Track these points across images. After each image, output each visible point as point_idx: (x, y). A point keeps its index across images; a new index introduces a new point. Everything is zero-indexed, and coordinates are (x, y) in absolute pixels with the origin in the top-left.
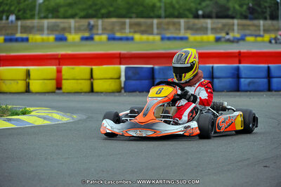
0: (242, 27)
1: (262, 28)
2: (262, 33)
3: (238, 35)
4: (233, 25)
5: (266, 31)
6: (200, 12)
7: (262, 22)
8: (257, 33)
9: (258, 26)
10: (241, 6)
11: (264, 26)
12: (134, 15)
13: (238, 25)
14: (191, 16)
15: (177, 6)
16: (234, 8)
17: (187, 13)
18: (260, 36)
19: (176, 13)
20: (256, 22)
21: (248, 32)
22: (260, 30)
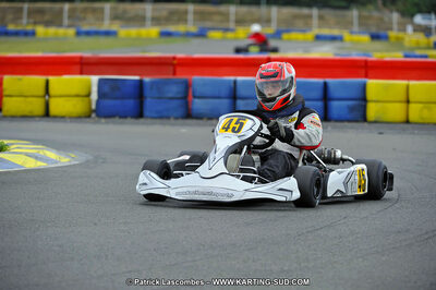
0: (200, 16)
1: (232, 17)
2: (232, 25)
3: (193, 29)
4: (186, 12)
5: (241, 22)
7: (232, 9)
8: (224, 25)
9: (226, 16)
11: (236, 14)
13: (195, 13)
18: (226, 30)
20: (223, 8)
21: (208, 24)
22: (228, 21)
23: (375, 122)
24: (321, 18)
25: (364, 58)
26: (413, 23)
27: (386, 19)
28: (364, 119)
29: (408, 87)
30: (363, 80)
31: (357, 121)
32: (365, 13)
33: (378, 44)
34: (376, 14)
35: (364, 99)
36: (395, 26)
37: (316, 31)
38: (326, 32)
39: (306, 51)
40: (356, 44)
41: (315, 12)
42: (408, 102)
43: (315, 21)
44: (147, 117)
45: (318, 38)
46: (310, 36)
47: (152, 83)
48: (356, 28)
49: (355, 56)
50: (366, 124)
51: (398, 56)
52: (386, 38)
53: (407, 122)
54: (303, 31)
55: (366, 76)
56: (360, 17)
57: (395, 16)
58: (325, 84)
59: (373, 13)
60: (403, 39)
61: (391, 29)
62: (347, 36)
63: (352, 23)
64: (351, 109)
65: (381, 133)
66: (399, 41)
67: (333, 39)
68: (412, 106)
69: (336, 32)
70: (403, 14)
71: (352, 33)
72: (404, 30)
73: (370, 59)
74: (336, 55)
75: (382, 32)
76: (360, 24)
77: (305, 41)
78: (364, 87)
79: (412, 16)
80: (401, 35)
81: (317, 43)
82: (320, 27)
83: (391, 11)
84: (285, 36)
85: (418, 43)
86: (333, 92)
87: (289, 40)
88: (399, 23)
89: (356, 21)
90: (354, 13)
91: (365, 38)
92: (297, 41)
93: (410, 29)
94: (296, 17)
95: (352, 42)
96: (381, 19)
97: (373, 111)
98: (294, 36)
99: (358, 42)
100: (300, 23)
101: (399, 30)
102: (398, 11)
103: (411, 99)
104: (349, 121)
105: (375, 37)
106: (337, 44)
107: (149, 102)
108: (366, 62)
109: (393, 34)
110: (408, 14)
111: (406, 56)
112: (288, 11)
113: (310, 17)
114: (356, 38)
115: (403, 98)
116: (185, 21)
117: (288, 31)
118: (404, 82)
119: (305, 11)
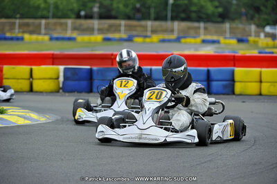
0: (129, 28)
1: (149, 29)
2: (149, 34)
3: (124, 36)
4: (120, 25)
5: (154, 31)
6: (83, 13)
7: (149, 23)
8: (144, 34)
9: (146, 27)
10: (126, 6)
11: (152, 27)
12: (18, 16)
13: (126, 26)
14: (73, 16)
15: (61, 7)
16: (118, 8)
17: (69, 13)
18: (146, 37)
19: (60, 14)
20: (143, 23)
21: (134, 33)
22: (147, 31)
23: (240, 95)
24: (206, 29)
25: (233, 54)
26: (264, 31)
27: (247, 29)
28: (233, 93)
29: (261, 72)
30: (233, 68)
31: (228, 94)
32: (234, 25)
33: (242, 45)
34: (240, 26)
35: (233, 81)
36: (253, 34)
37: (203, 37)
38: (209, 37)
39: (196, 50)
40: (228, 45)
41: (202, 25)
42: (261, 82)
43: (202, 31)
44: (95, 93)
45: (204, 41)
46: (199, 40)
47: (98, 71)
48: (228, 35)
49: (227, 53)
50: (234, 96)
51: (255, 53)
52: (247, 41)
53: (260, 94)
54: (194, 37)
55: (234, 66)
56: (231, 28)
57: (253, 27)
58: (208, 71)
59: (239, 25)
60: (257, 42)
61: (250, 36)
62: (222, 40)
63: (225, 32)
64: (225, 86)
65: (244, 102)
66: (256, 43)
67: (214, 42)
68: (263, 84)
69: (215, 38)
70: (258, 26)
71: (225, 38)
72: (259, 36)
73: (236, 55)
74: (215, 52)
75: (244, 38)
76: (231, 33)
77: (195, 44)
78: (233, 72)
79: (264, 27)
80: (256, 39)
81: (204, 45)
82: (205, 35)
83: (250, 24)
84: (183, 40)
85: (267, 44)
86: (214, 76)
87: (186, 43)
88: (256, 32)
89: (228, 30)
90: (227, 25)
91: (234, 41)
92: (190, 44)
93: (262, 35)
94: (189, 28)
95: (226, 44)
96: (244, 29)
97: (238, 88)
98: (188, 40)
99: (230, 44)
100: (192, 32)
101: (255, 36)
102: (255, 24)
103: (263, 80)
104: (224, 94)
105: (240, 41)
106: (216, 45)
107: (96, 83)
108: (234, 56)
109: (251, 39)
110: (261, 26)
111: (260, 53)
112: (185, 24)
113: (199, 28)
114: (228, 41)
115: (258, 79)
116: (119, 31)
117: (185, 37)
118: (259, 69)
119: (196, 24)
